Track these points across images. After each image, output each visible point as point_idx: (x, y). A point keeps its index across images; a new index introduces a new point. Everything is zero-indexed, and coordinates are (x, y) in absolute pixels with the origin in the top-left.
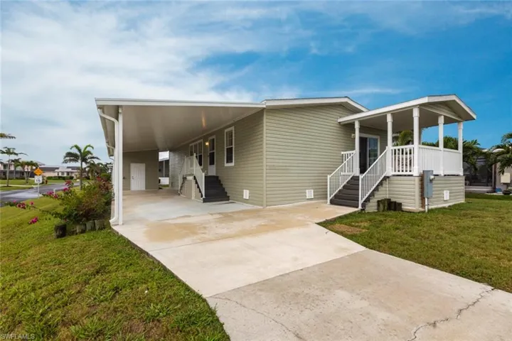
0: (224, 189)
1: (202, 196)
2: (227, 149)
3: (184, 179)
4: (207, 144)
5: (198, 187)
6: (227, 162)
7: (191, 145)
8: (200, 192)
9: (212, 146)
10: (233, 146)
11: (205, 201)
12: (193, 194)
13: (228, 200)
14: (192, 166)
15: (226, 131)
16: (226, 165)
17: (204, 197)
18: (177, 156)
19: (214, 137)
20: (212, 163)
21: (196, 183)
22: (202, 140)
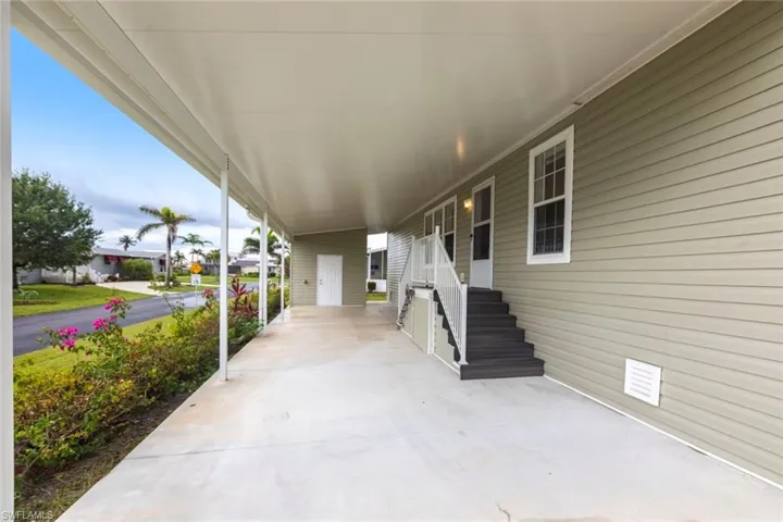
0: (522, 332)
1: (457, 358)
2: (537, 210)
3: (410, 293)
4: (468, 204)
5: (446, 325)
6: (537, 251)
7: (426, 214)
8: (452, 341)
9: (484, 209)
10: (568, 196)
11: (466, 374)
12: (431, 338)
13: (541, 373)
14: (428, 260)
15: (533, 153)
16: (533, 259)
17: (463, 361)
18: (400, 241)
19: (491, 182)
20: (482, 252)
21: (441, 311)
22: (454, 199)
